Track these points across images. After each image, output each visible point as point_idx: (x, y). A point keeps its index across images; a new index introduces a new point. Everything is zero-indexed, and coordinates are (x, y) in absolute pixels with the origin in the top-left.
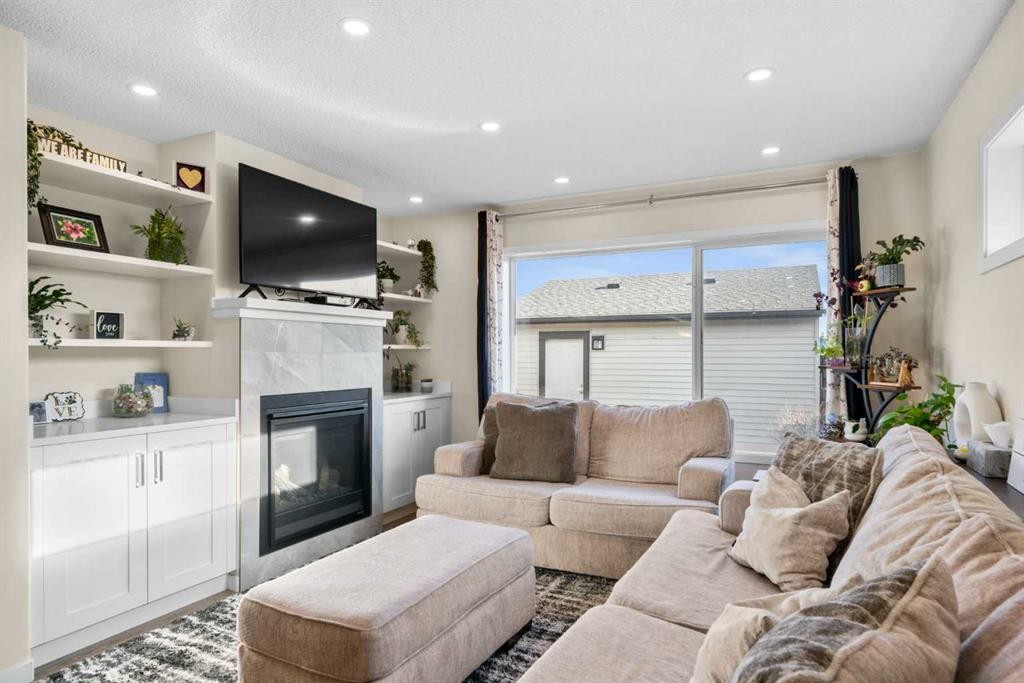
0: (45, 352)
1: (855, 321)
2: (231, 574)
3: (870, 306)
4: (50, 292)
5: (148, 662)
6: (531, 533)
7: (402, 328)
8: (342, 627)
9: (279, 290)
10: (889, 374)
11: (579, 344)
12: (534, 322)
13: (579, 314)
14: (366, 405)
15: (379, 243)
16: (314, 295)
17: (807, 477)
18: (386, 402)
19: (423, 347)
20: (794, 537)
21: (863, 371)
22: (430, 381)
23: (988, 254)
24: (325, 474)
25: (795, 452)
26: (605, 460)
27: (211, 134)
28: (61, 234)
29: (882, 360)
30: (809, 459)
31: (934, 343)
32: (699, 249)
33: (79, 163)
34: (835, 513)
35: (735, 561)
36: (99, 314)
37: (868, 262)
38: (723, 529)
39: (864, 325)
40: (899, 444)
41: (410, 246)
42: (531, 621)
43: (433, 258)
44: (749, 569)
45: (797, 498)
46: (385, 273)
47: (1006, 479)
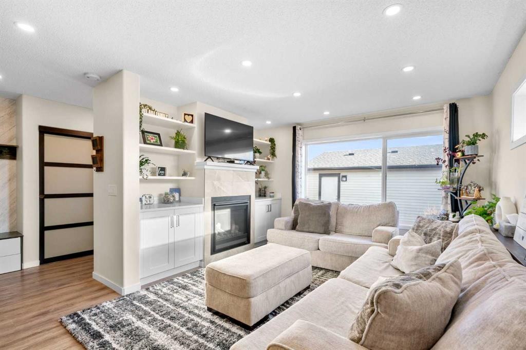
0: (144, 181)
1: (455, 170)
2: (201, 261)
3: (462, 163)
4: (144, 160)
5: (175, 287)
6: (311, 253)
7: (263, 172)
8: (240, 278)
9: (218, 158)
10: (470, 193)
11: (336, 179)
12: (315, 170)
13: (336, 166)
14: (248, 202)
15: (254, 139)
16: (230, 160)
17: (425, 234)
18: (256, 201)
19: (270, 180)
20: (416, 258)
21: (458, 191)
22: (273, 193)
23: (514, 141)
24: (234, 227)
25: (421, 224)
26: (343, 226)
27: (195, 103)
28: (148, 140)
29: (467, 187)
30: (427, 227)
31: (493, 180)
32: (385, 139)
33: (154, 116)
34: (435, 249)
35: (393, 267)
36: (159, 168)
37: (462, 144)
38: (390, 255)
39: (459, 172)
40: (468, 222)
41: (266, 140)
42: (310, 286)
43: (275, 145)
44: (398, 270)
45: (420, 242)
46: (257, 151)
47: (513, 238)
